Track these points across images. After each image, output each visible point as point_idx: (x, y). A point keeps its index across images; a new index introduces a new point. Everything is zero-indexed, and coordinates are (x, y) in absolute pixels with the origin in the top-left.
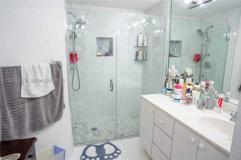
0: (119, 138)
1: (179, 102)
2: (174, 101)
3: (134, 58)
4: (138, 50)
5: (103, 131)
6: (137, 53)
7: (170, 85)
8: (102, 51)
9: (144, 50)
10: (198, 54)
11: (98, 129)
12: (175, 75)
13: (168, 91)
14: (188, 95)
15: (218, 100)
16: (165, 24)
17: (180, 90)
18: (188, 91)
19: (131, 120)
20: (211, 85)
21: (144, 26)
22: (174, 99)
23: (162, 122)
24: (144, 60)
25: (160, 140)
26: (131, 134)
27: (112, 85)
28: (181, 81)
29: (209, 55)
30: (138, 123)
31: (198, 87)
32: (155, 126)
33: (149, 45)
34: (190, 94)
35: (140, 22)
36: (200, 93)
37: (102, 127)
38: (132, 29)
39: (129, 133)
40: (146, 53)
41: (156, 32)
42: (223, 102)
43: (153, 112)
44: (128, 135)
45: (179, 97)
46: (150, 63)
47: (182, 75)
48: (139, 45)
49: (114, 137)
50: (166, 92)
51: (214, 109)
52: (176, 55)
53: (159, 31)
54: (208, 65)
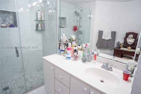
0: (29, 91)
1: (70, 59)
2: (67, 59)
3: (35, 29)
4: (38, 23)
5: (15, 88)
6: (37, 25)
7: (63, 47)
8: (7, 23)
9: (42, 23)
10: (76, 26)
11: (10, 87)
12: (65, 40)
13: (61, 52)
14: (75, 54)
15: (94, 56)
16: (56, 5)
17: (70, 51)
18: (75, 51)
19: (37, 73)
20: (88, 46)
21: (41, 5)
22: (67, 58)
23: (61, 77)
24: (43, 30)
25: (61, 89)
26: (38, 85)
27: (17, 52)
28: (70, 44)
29: (81, 27)
30: (43, 75)
31: (80, 47)
32: (55, 79)
33: (45, 19)
34: (76, 53)
35: (38, 2)
36: (83, 52)
37: (14, 84)
38: (32, 7)
39: (37, 84)
40: (44, 25)
41: (49, 11)
42: (97, 56)
43: (53, 69)
44: (36, 86)
45: (70, 56)
46: (47, 32)
47: (70, 40)
48: (38, 19)
49: (25, 91)
50: (60, 53)
51: (91, 61)
52: (63, 26)
53: (51, 11)
54: (81, 33)
